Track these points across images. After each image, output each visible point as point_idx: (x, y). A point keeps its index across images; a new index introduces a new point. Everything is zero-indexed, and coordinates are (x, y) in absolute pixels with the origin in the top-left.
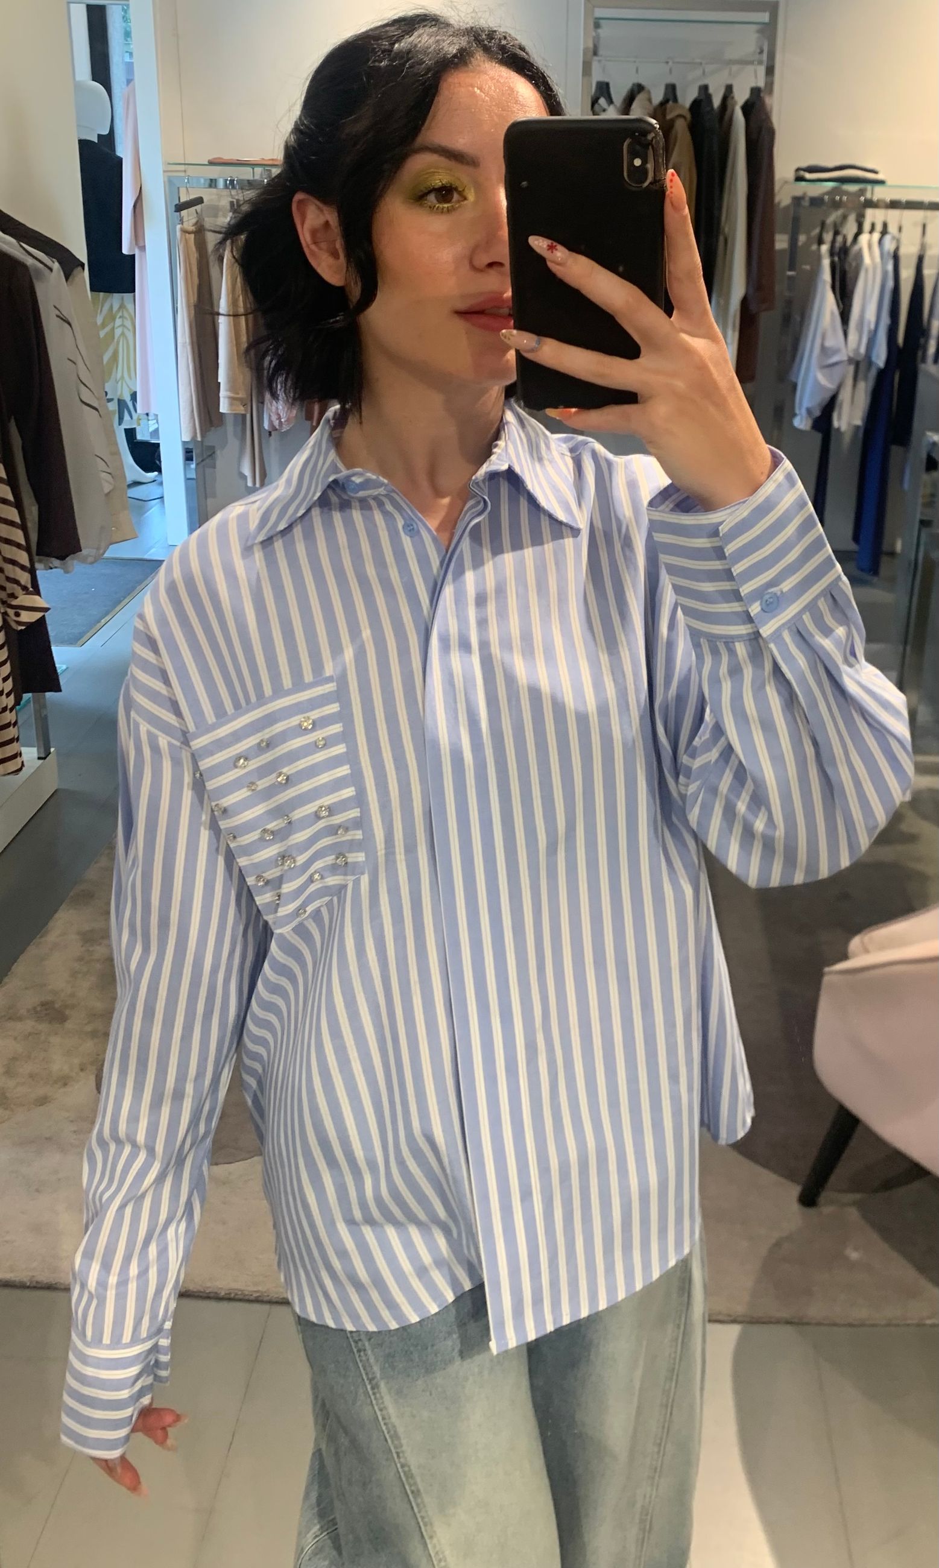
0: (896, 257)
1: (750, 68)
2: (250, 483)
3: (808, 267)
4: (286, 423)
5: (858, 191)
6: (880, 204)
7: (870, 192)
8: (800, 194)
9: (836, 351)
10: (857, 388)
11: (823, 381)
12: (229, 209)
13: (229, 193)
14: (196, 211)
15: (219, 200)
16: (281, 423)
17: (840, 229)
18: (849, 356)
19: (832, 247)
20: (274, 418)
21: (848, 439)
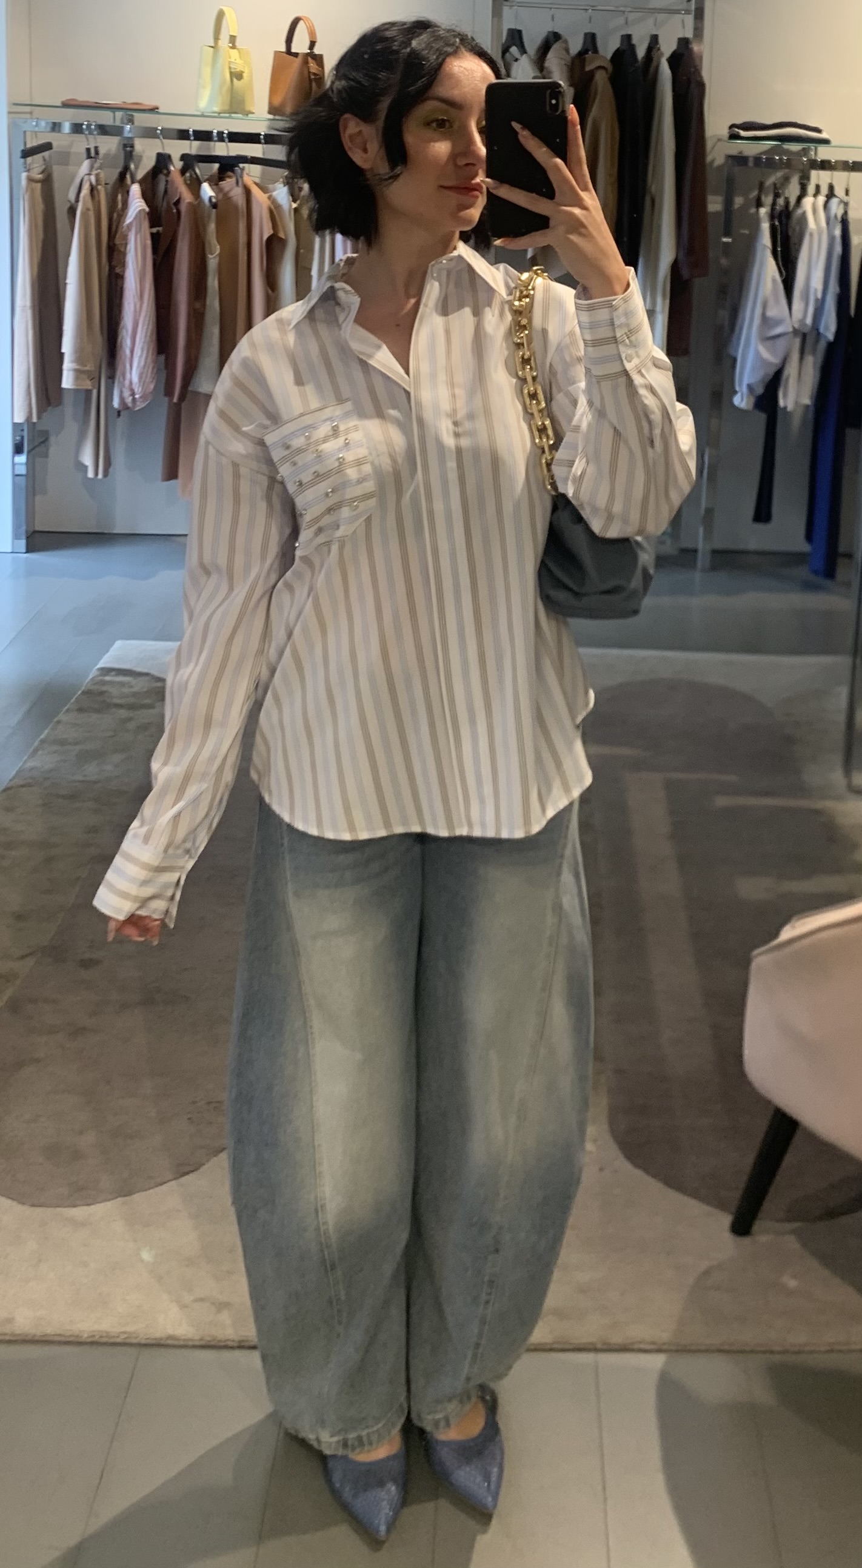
0: (844, 222)
1: (678, 18)
2: (91, 474)
3: (747, 232)
4: (141, 400)
5: (800, 151)
6: (825, 165)
7: (812, 153)
8: (734, 152)
9: (778, 322)
10: (804, 363)
11: (766, 355)
12: (85, 155)
13: (85, 139)
14: (43, 157)
15: (71, 145)
16: (134, 400)
17: (780, 191)
18: (794, 328)
19: (773, 209)
20: (127, 393)
21: (796, 422)
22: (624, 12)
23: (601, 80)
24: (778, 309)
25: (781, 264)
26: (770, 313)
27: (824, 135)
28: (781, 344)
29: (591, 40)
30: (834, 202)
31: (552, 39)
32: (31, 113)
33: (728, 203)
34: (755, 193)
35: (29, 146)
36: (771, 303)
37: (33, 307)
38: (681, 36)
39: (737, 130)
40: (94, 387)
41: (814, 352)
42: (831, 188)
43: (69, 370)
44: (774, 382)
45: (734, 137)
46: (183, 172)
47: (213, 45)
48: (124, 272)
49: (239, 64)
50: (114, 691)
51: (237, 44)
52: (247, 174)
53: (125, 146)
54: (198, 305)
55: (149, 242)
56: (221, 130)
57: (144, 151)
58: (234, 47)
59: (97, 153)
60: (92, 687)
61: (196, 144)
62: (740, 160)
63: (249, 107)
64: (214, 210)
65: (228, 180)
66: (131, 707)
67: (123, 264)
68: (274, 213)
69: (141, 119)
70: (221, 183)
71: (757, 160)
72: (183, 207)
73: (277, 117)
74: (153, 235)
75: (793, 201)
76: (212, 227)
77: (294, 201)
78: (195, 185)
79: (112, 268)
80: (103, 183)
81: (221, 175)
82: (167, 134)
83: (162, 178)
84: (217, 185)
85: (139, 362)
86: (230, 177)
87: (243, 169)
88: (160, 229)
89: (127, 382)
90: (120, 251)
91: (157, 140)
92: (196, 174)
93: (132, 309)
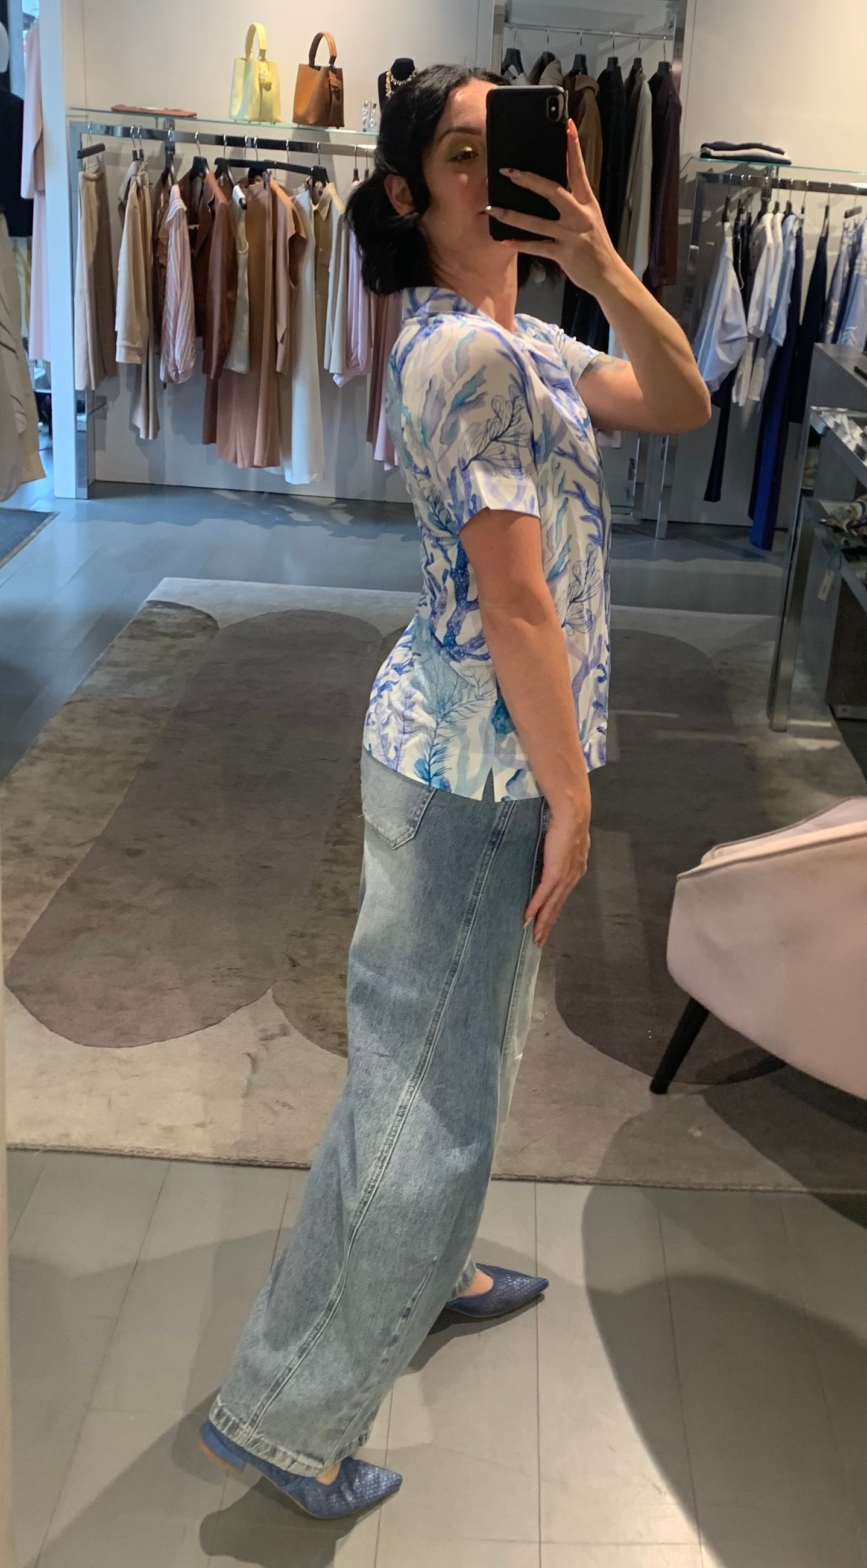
0: (799, 238)
1: (660, 43)
2: (142, 436)
3: (713, 244)
4: (183, 375)
5: (762, 171)
6: (784, 185)
7: (774, 171)
8: (705, 170)
9: (737, 328)
10: (756, 364)
11: (722, 356)
12: (132, 158)
13: (132, 142)
14: (98, 158)
15: (120, 148)
16: (177, 374)
17: (744, 207)
18: (749, 333)
19: (736, 224)
20: (171, 369)
21: (747, 414)
22: (612, 36)
23: (589, 98)
24: (735, 316)
25: (740, 275)
26: (728, 320)
27: (785, 157)
28: (737, 348)
29: (581, 60)
30: (791, 218)
31: (547, 59)
32: (86, 116)
33: (697, 217)
34: (723, 207)
35: (85, 146)
36: (730, 310)
37: (90, 290)
38: (662, 60)
39: (708, 149)
40: (142, 360)
41: (765, 356)
42: (789, 206)
43: (121, 347)
44: (729, 381)
45: (705, 155)
46: (217, 175)
47: (245, 57)
48: (167, 262)
49: (268, 77)
50: (159, 621)
51: (266, 57)
52: (275, 179)
53: (167, 149)
54: (230, 295)
55: (187, 238)
56: (252, 136)
57: (183, 154)
58: (263, 60)
59: (142, 156)
60: (142, 617)
61: (229, 149)
62: (709, 177)
63: (276, 116)
64: (244, 211)
65: (257, 183)
66: (174, 636)
67: (166, 256)
68: (297, 215)
69: (182, 126)
70: (250, 186)
71: (726, 177)
72: (217, 208)
73: (301, 126)
74: (190, 231)
75: (754, 217)
76: (242, 226)
77: (315, 204)
78: (228, 188)
79: (156, 259)
80: (148, 184)
81: (251, 179)
82: (204, 139)
83: (199, 180)
84: (247, 187)
85: (181, 342)
86: (259, 181)
87: (271, 173)
88: (197, 226)
89: (171, 360)
90: (163, 245)
91: (195, 145)
92: (229, 177)
93: (174, 295)
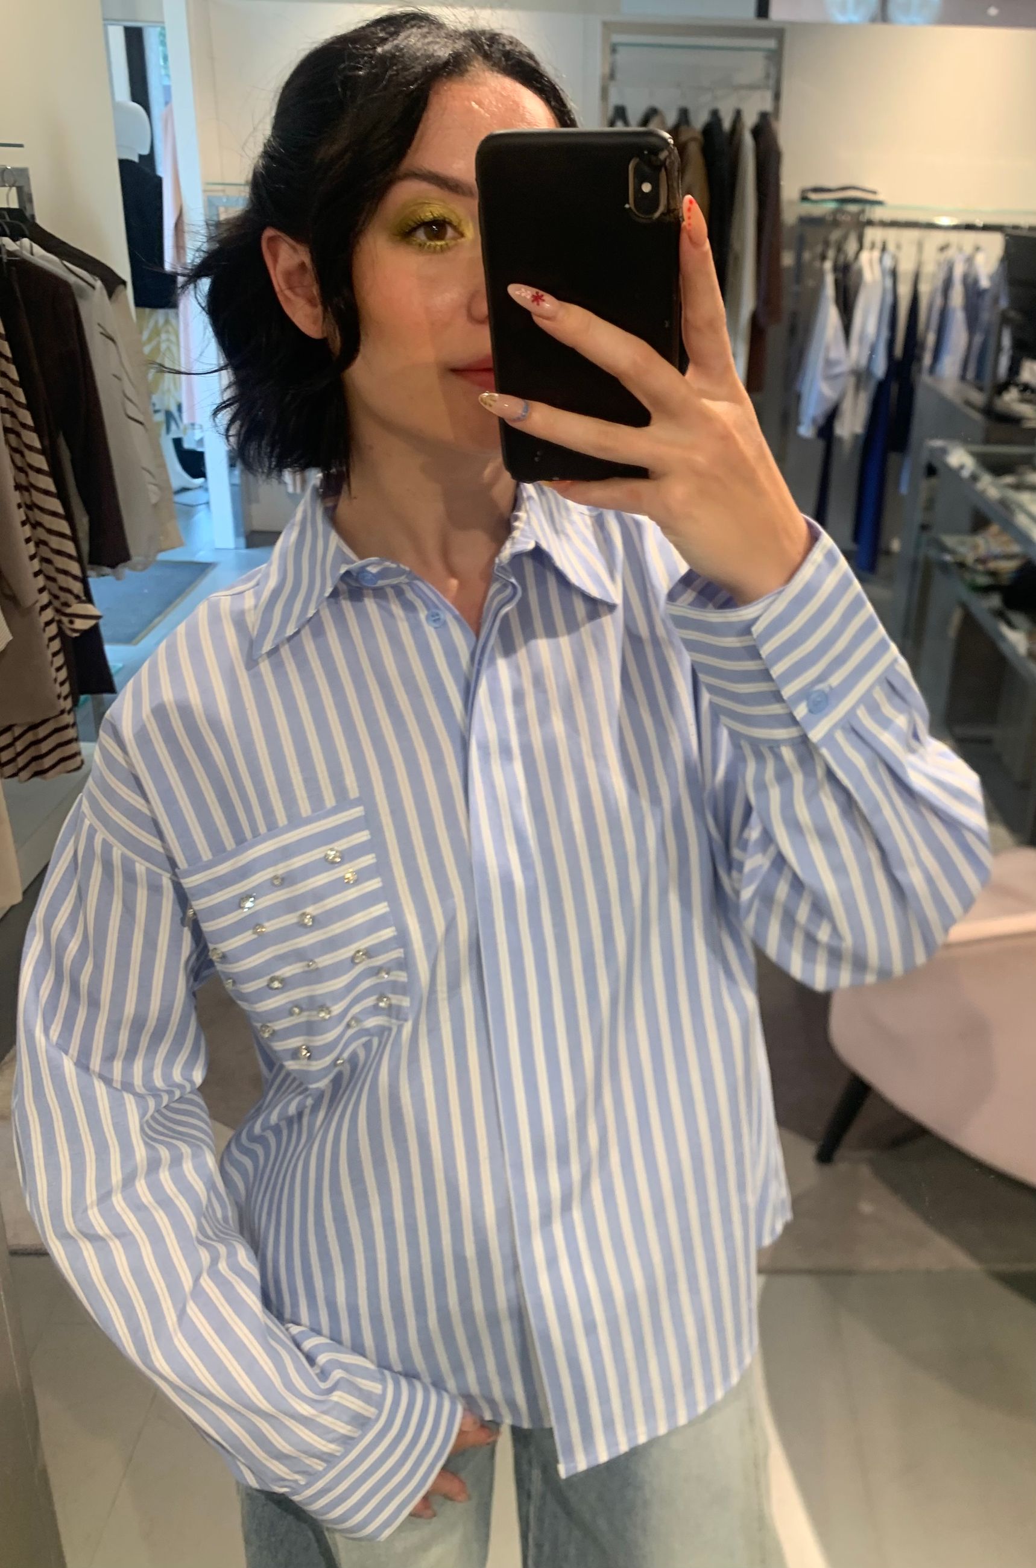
0: (894, 274)
1: (760, 93)
3: (814, 284)
5: (858, 211)
6: (879, 224)
7: (869, 211)
8: (805, 214)
9: (839, 363)
10: (859, 398)
11: (827, 391)
17: (842, 247)
18: (852, 368)
19: (836, 262)
22: (713, 88)
23: (695, 150)
24: (837, 351)
25: (842, 310)
26: (831, 355)
27: (879, 197)
28: (841, 382)
29: (685, 113)
30: (888, 254)
31: (653, 112)
33: (800, 257)
34: (819, 249)
36: (833, 344)
38: (762, 110)
39: (808, 193)
41: (867, 388)
42: (885, 244)
44: (833, 414)
45: (804, 199)
62: (809, 221)
71: (825, 219)
75: (852, 255)
